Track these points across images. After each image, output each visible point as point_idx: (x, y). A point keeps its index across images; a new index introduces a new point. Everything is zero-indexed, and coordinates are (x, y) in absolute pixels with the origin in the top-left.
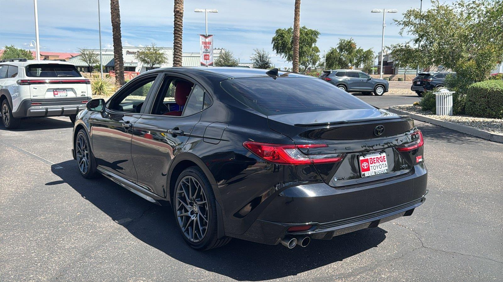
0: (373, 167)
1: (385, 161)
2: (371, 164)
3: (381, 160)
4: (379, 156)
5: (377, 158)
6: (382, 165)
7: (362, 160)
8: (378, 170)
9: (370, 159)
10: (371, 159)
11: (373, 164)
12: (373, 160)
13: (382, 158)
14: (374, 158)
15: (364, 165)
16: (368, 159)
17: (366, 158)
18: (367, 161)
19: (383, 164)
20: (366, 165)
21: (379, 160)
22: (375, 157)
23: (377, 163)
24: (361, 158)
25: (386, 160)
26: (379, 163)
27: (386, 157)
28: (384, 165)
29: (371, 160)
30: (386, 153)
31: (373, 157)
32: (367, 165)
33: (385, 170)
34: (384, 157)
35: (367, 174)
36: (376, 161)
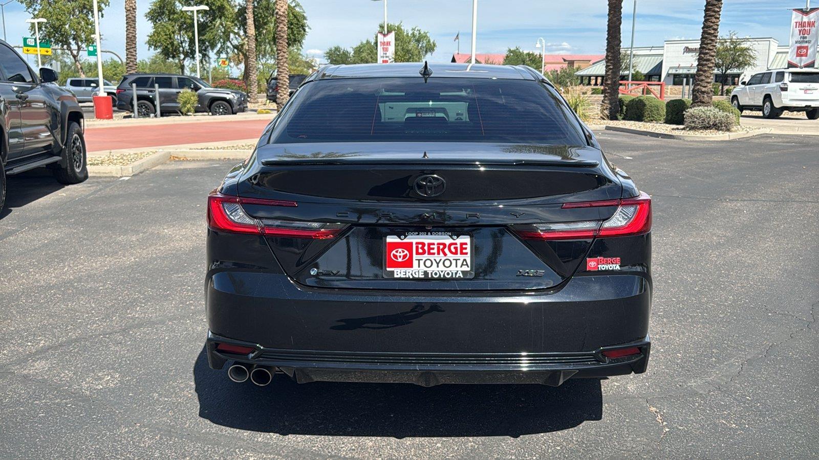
0: (422, 262)
1: (466, 254)
2: (418, 253)
3: (453, 250)
4: (448, 241)
5: (439, 244)
6: (454, 262)
7: (390, 243)
8: (438, 269)
9: (417, 243)
10: (423, 244)
11: (426, 255)
12: (426, 248)
13: (458, 246)
14: (429, 244)
15: (398, 254)
16: (411, 244)
17: (406, 240)
18: (408, 246)
19: (456, 260)
20: (402, 254)
21: (446, 250)
22: (436, 242)
23: (439, 254)
24: (391, 239)
25: (468, 250)
26: (445, 254)
27: (468, 246)
28: (460, 263)
29: (420, 246)
30: (470, 237)
31: (426, 241)
32: (405, 256)
33: (459, 272)
34: (466, 244)
35: (399, 273)
36: (435, 251)
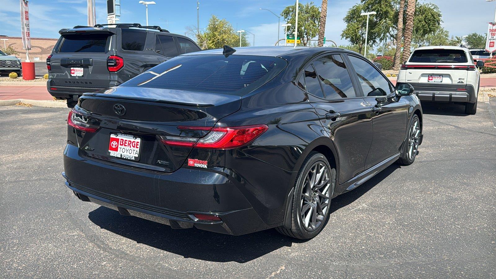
0: (121, 149)
1: (138, 148)
2: (121, 145)
3: (134, 145)
4: (132, 140)
5: (129, 141)
6: (133, 151)
7: (112, 138)
8: (127, 154)
9: (121, 139)
10: (123, 140)
11: (123, 146)
12: (124, 142)
13: (136, 143)
14: (126, 141)
15: (114, 144)
16: (119, 139)
17: (118, 137)
18: (117, 140)
19: (134, 150)
20: (115, 144)
21: (131, 145)
22: (128, 140)
23: (128, 146)
24: (113, 136)
25: (139, 146)
26: (130, 147)
27: (139, 144)
28: (135, 152)
29: (122, 141)
30: (141, 139)
31: (124, 139)
32: (116, 145)
33: (134, 157)
34: (138, 142)
35: (113, 153)
36: (127, 144)
